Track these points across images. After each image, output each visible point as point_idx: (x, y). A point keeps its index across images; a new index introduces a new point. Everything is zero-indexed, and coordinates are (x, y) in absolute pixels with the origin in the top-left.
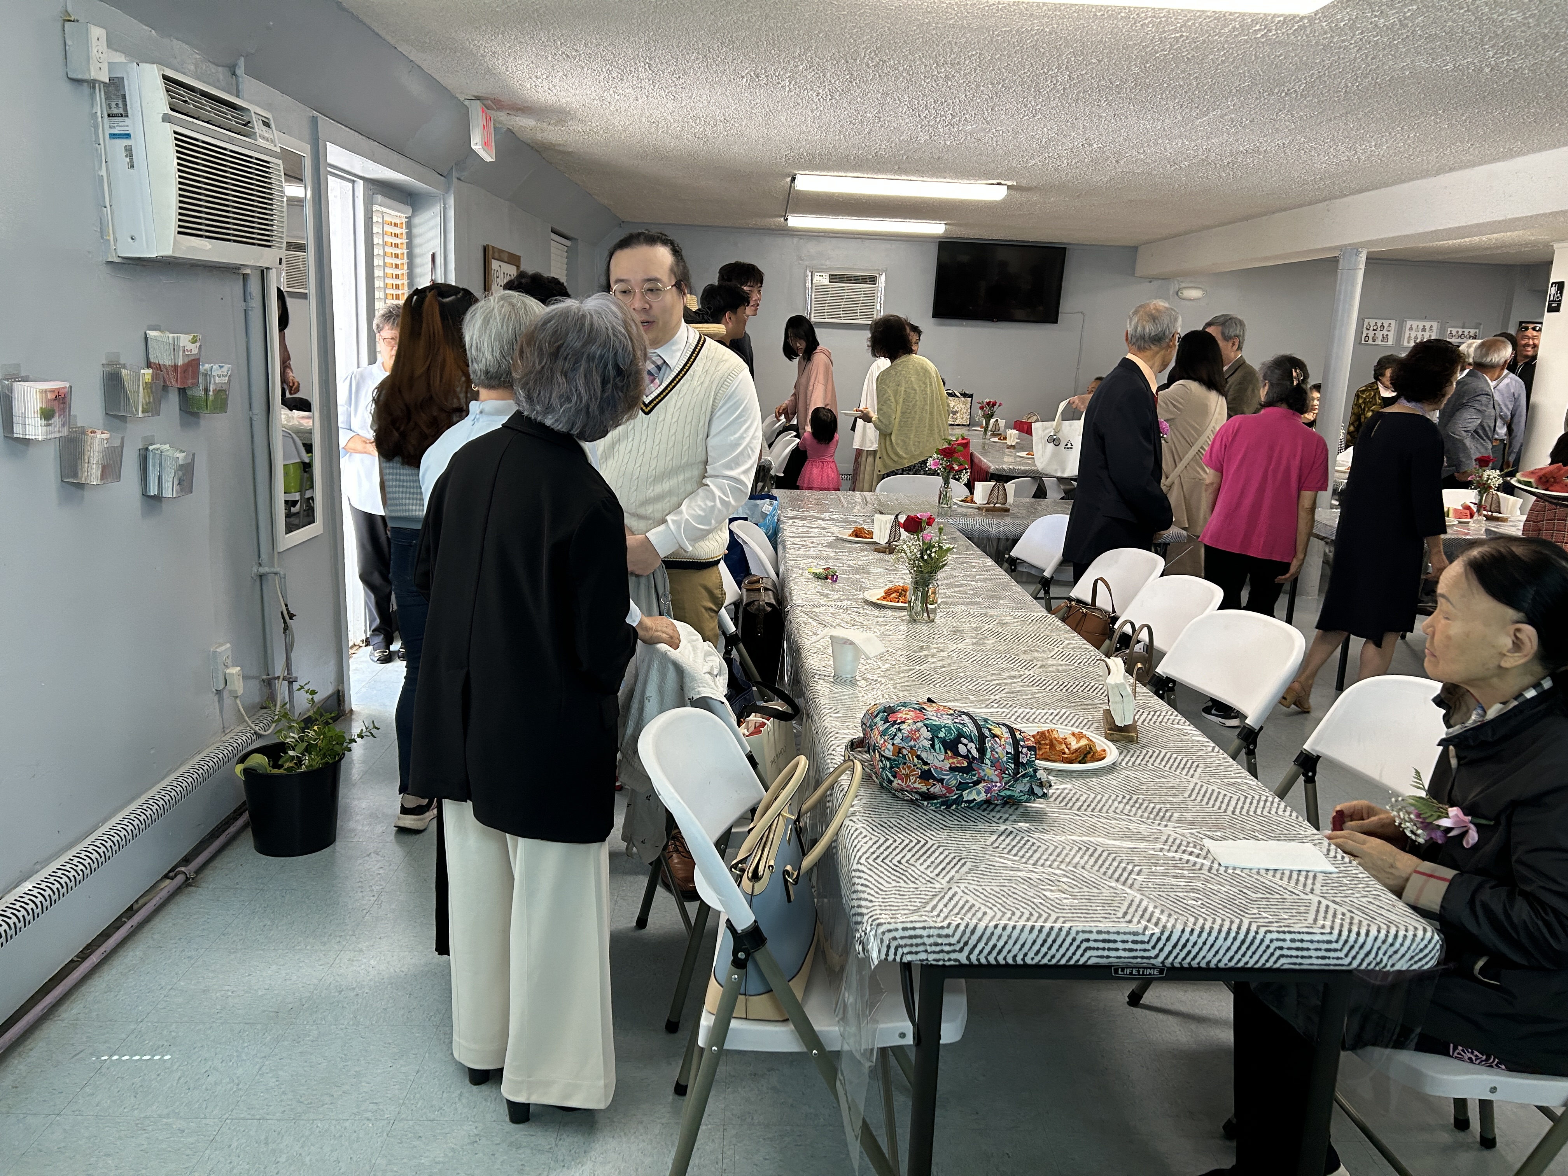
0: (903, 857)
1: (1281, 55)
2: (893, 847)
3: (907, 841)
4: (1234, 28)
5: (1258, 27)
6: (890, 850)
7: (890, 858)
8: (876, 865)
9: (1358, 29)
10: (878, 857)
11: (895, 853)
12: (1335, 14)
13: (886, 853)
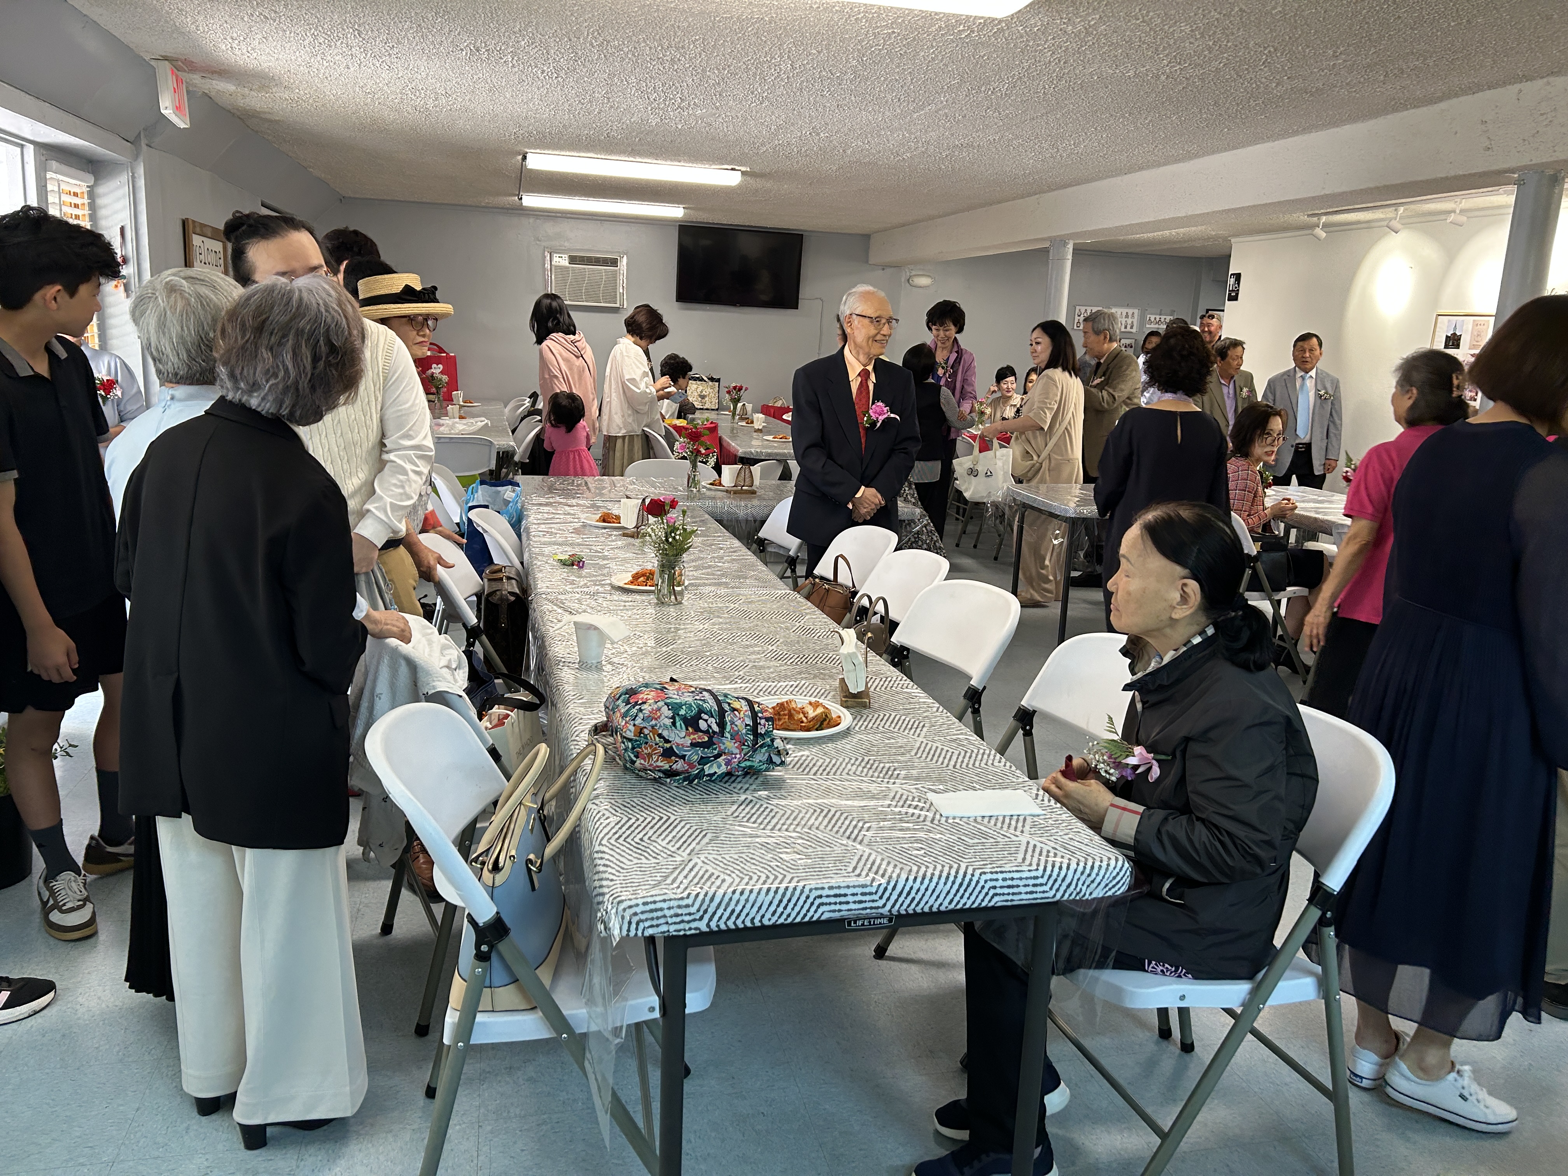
0: (645, 835)
1: (984, 55)
2: (635, 825)
3: (649, 819)
4: (940, 27)
5: (961, 28)
6: (632, 829)
7: (631, 837)
8: (618, 845)
9: (1050, 34)
10: (620, 836)
11: (637, 831)
12: (1029, 19)
13: (628, 832)
